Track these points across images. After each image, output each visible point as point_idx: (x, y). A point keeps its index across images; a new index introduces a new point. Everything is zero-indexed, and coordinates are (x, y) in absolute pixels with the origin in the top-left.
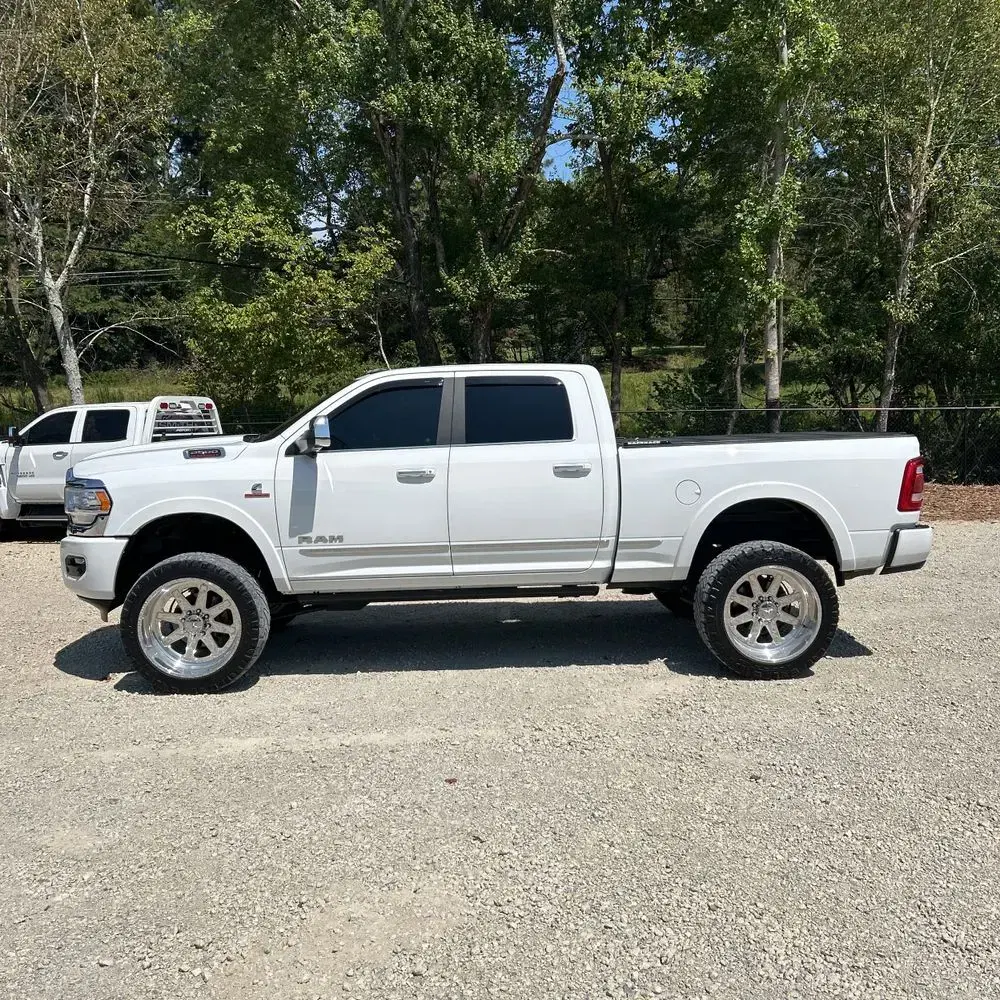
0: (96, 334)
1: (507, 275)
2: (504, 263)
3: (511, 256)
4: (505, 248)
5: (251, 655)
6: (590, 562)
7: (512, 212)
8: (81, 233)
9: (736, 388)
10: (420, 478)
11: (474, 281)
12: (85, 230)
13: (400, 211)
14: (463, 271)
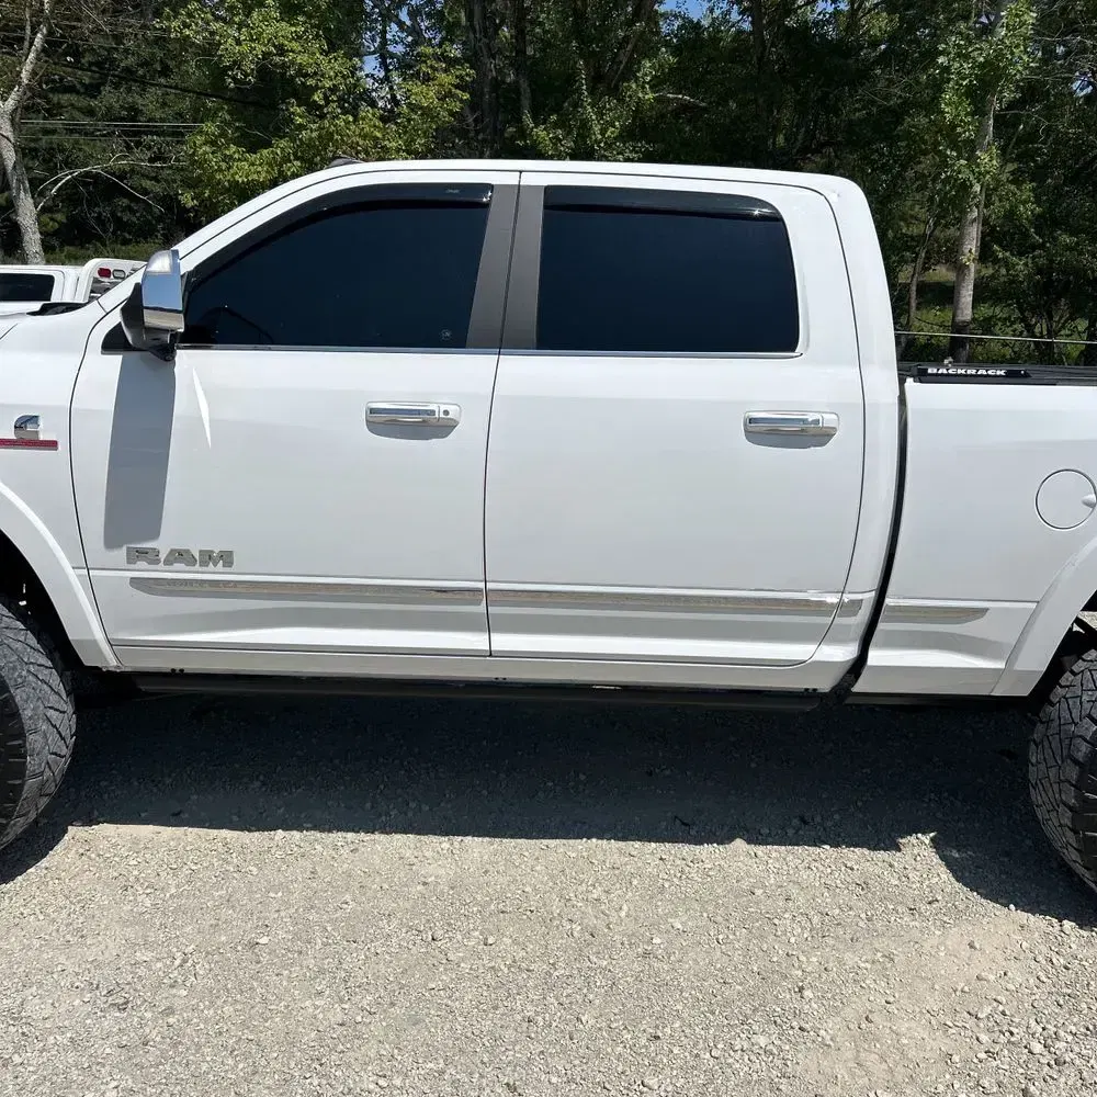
0: (61, 179)
1: (614, 127)
2: (610, 110)
3: (621, 100)
4: (615, 92)
5: (8, 816)
6: (811, 648)
7: (626, 39)
8: (39, 35)
9: (909, 304)
10: (420, 425)
11: (569, 133)
12: (45, 31)
13: (475, 32)
14: (554, 118)
